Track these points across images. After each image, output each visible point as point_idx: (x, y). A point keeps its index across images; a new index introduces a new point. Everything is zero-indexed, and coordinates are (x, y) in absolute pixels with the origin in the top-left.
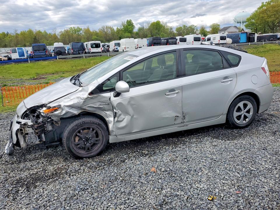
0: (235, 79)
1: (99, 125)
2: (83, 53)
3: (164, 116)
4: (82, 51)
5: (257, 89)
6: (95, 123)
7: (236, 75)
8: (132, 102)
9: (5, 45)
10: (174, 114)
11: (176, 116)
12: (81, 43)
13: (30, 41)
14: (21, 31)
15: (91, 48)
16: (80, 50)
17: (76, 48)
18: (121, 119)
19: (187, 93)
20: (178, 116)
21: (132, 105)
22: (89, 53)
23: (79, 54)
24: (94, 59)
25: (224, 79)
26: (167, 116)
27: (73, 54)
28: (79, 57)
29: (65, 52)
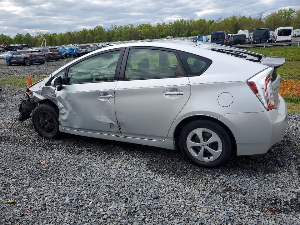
0: (187, 94)
1: (52, 112)
2: (266, 42)
3: (99, 120)
4: (265, 40)
5: (226, 116)
6: (49, 110)
7: (191, 88)
8: (69, 98)
9: (209, 32)
10: (109, 121)
11: (110, 123)
12: (266, 30)
13: (231, 28)
14: (225, 19)
15: (277, 36)
16: (262, 39)
17: (257, 36)
18: (63, 113)
19: (121, 100)
20: (112, 124)
21: (69, 101)
22: (274, 42)
23: (261, 43)
24: (276, 50)
25: (171, 91)
26: (102, 120)
27: (253, 43)
28: (258, 47)
29: (245, 41)
